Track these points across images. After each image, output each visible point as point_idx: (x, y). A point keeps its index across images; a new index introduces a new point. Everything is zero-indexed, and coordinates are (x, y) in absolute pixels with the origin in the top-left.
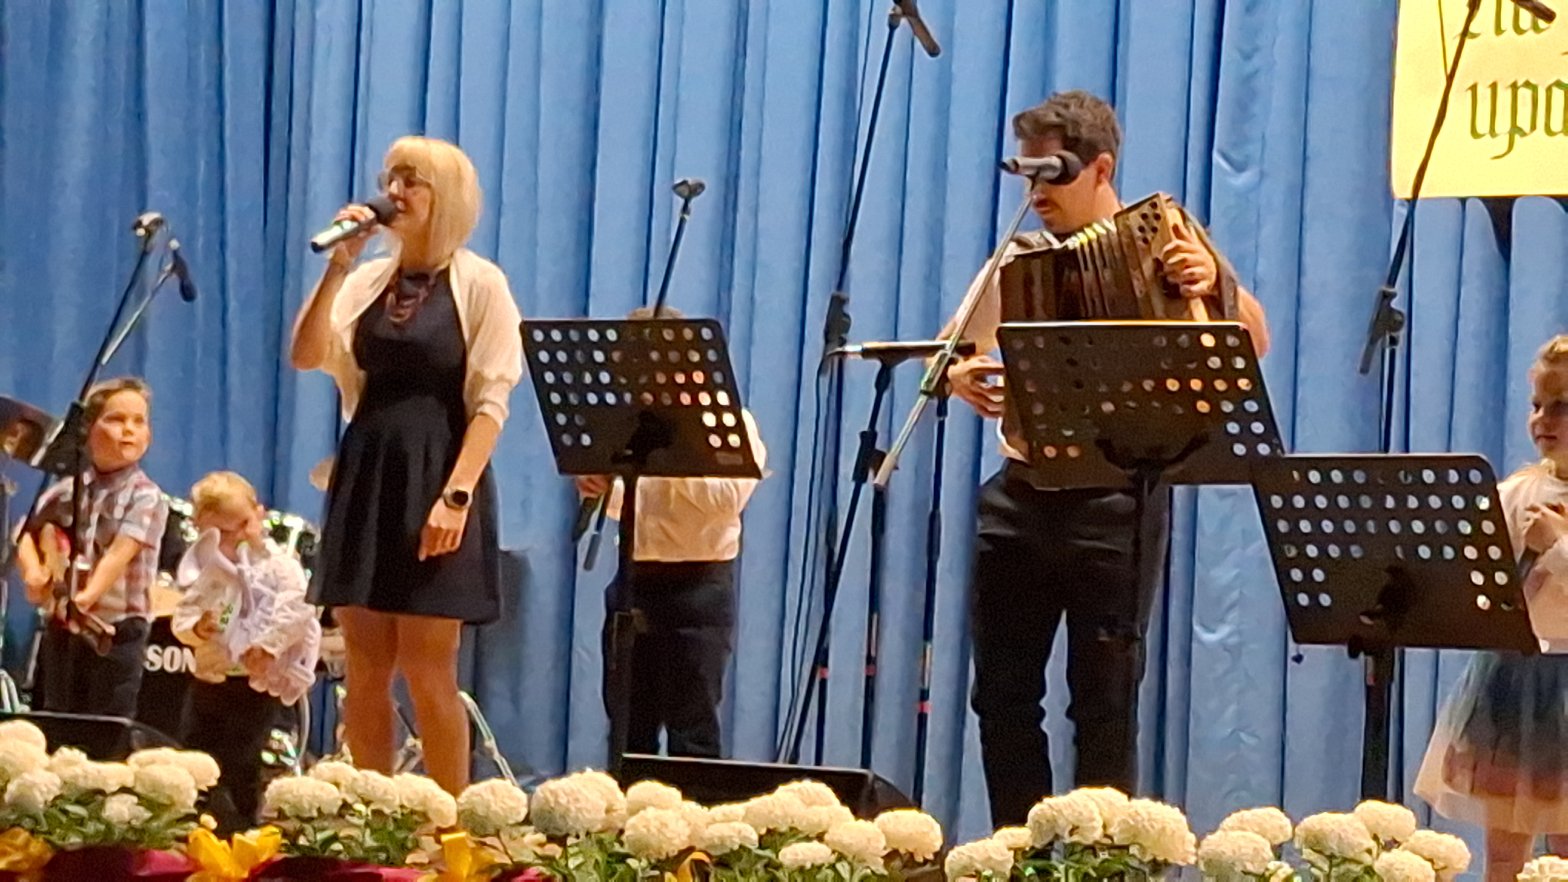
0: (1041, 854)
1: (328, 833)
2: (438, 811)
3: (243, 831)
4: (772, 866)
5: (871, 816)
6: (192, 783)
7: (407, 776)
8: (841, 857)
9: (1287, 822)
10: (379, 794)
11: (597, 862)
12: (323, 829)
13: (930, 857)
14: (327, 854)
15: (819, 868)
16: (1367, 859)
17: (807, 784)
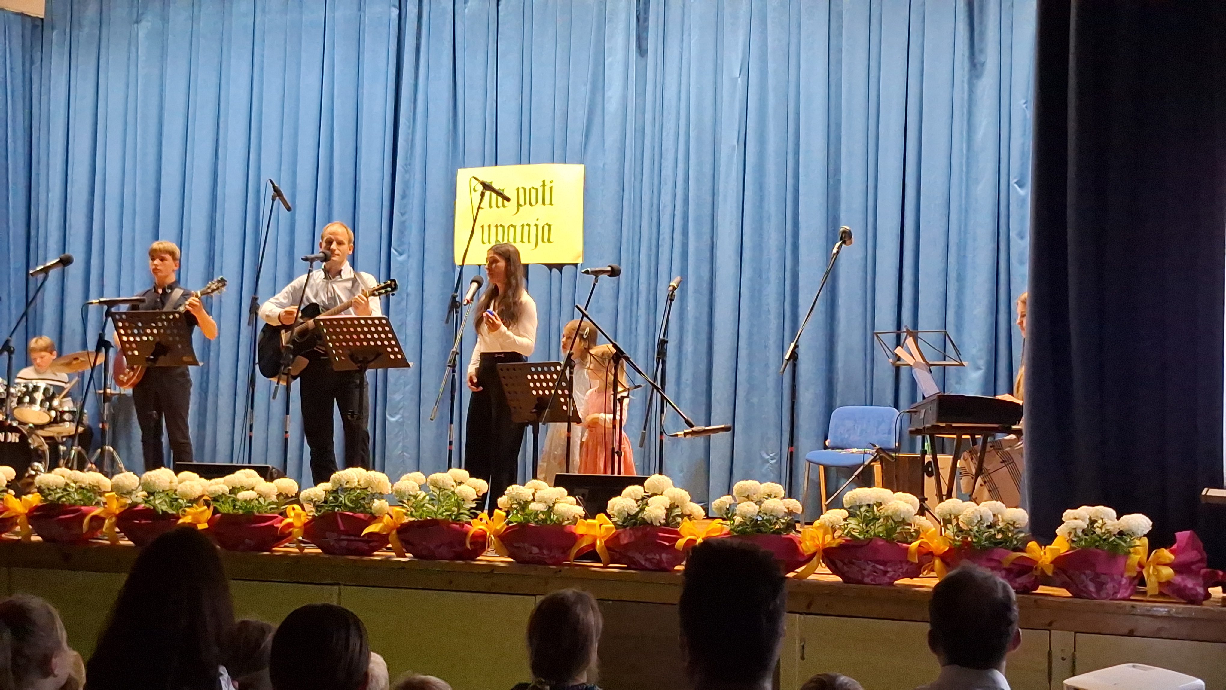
0: (336, 491)
1: (61, 494)
2: (104, 486)
3: (25, 495)
4: (234, 500)
5: (271, 479)
6: (5, 478)
7: (91, 472)
8: (260, 496)
9: (424, 477)
10: (80, 479)
11: (166, 502)
12: (58, 493)
13: (294, 495)
14: (60, 503)
15: (252, 500)
16: (452, 489)
17: (247, 470)
